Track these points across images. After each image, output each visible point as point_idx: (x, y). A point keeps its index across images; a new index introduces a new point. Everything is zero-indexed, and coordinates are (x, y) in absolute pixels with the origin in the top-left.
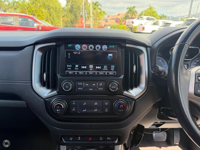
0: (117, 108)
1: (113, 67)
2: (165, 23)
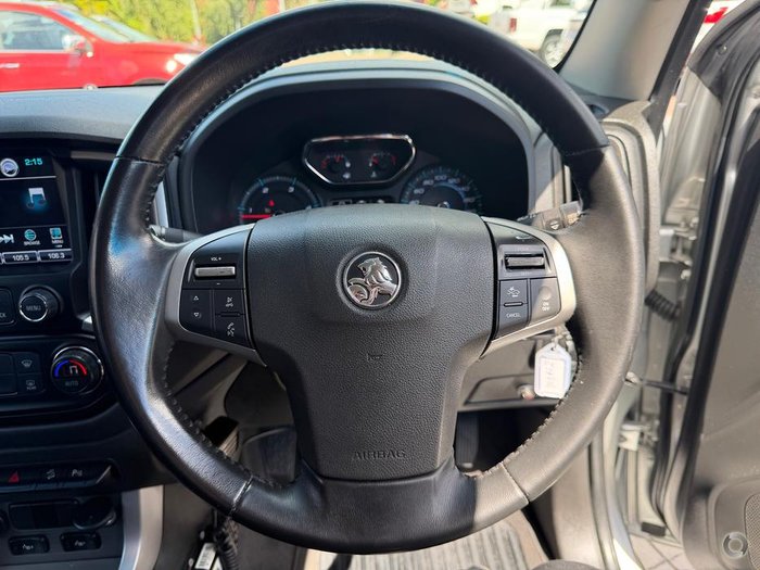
0: (57, 375)
1: (56, 234)
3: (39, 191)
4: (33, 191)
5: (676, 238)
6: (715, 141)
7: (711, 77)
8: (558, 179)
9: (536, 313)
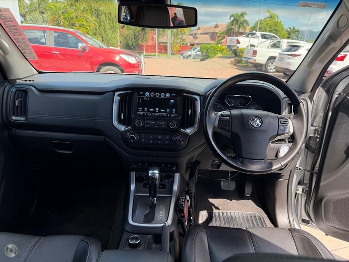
1: (174, 110)
2: (290, 46)
3: (173, 101)
4: (171, 101)
5: (315, 130)
6: (326, 105)
7: (326, 89)
8: (287, 109)
9: (285, 132)
